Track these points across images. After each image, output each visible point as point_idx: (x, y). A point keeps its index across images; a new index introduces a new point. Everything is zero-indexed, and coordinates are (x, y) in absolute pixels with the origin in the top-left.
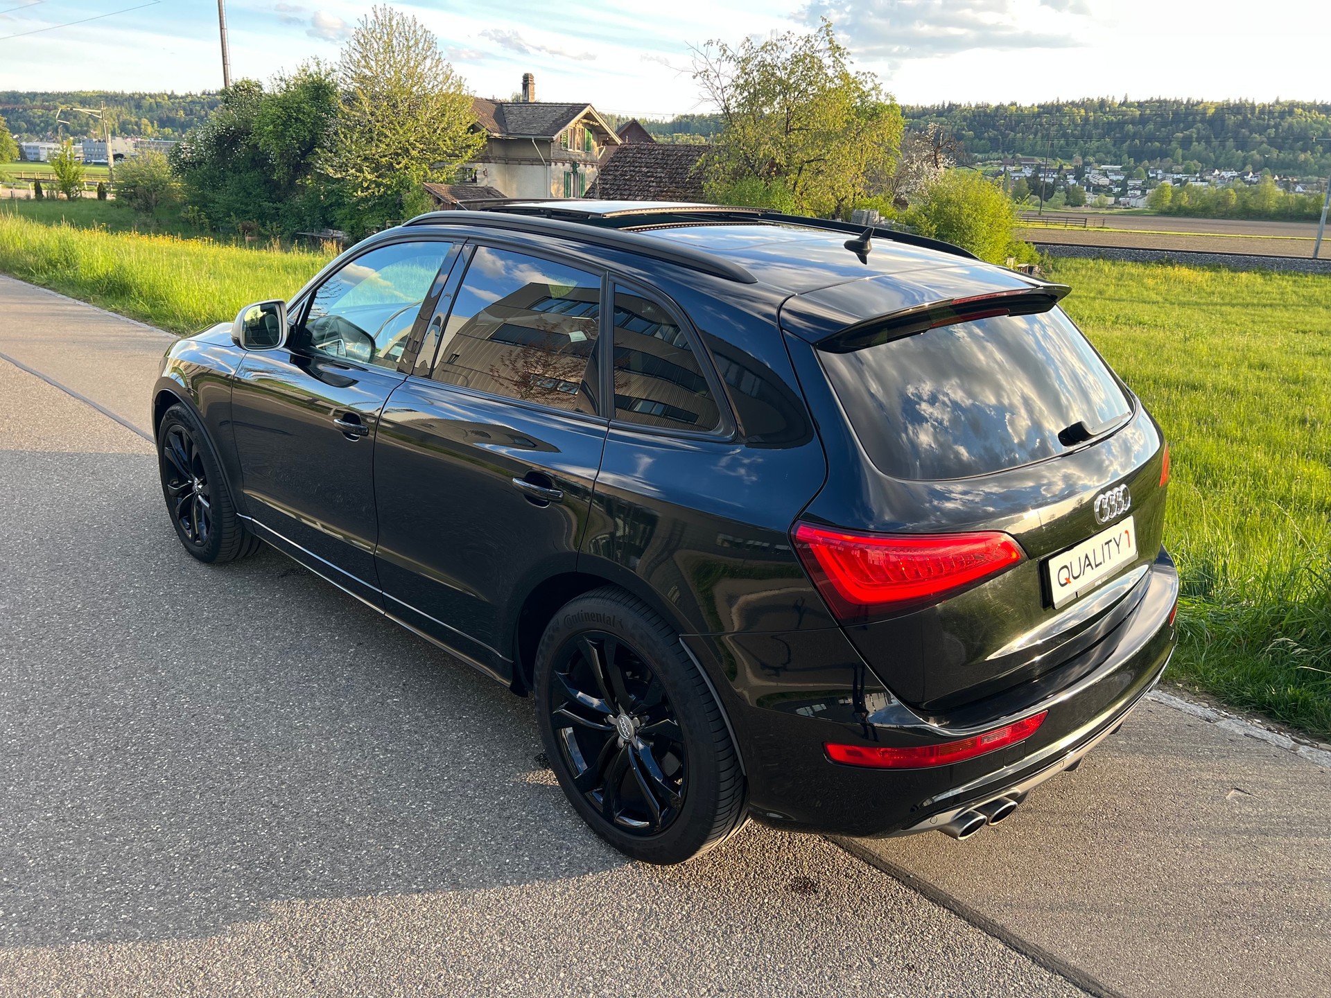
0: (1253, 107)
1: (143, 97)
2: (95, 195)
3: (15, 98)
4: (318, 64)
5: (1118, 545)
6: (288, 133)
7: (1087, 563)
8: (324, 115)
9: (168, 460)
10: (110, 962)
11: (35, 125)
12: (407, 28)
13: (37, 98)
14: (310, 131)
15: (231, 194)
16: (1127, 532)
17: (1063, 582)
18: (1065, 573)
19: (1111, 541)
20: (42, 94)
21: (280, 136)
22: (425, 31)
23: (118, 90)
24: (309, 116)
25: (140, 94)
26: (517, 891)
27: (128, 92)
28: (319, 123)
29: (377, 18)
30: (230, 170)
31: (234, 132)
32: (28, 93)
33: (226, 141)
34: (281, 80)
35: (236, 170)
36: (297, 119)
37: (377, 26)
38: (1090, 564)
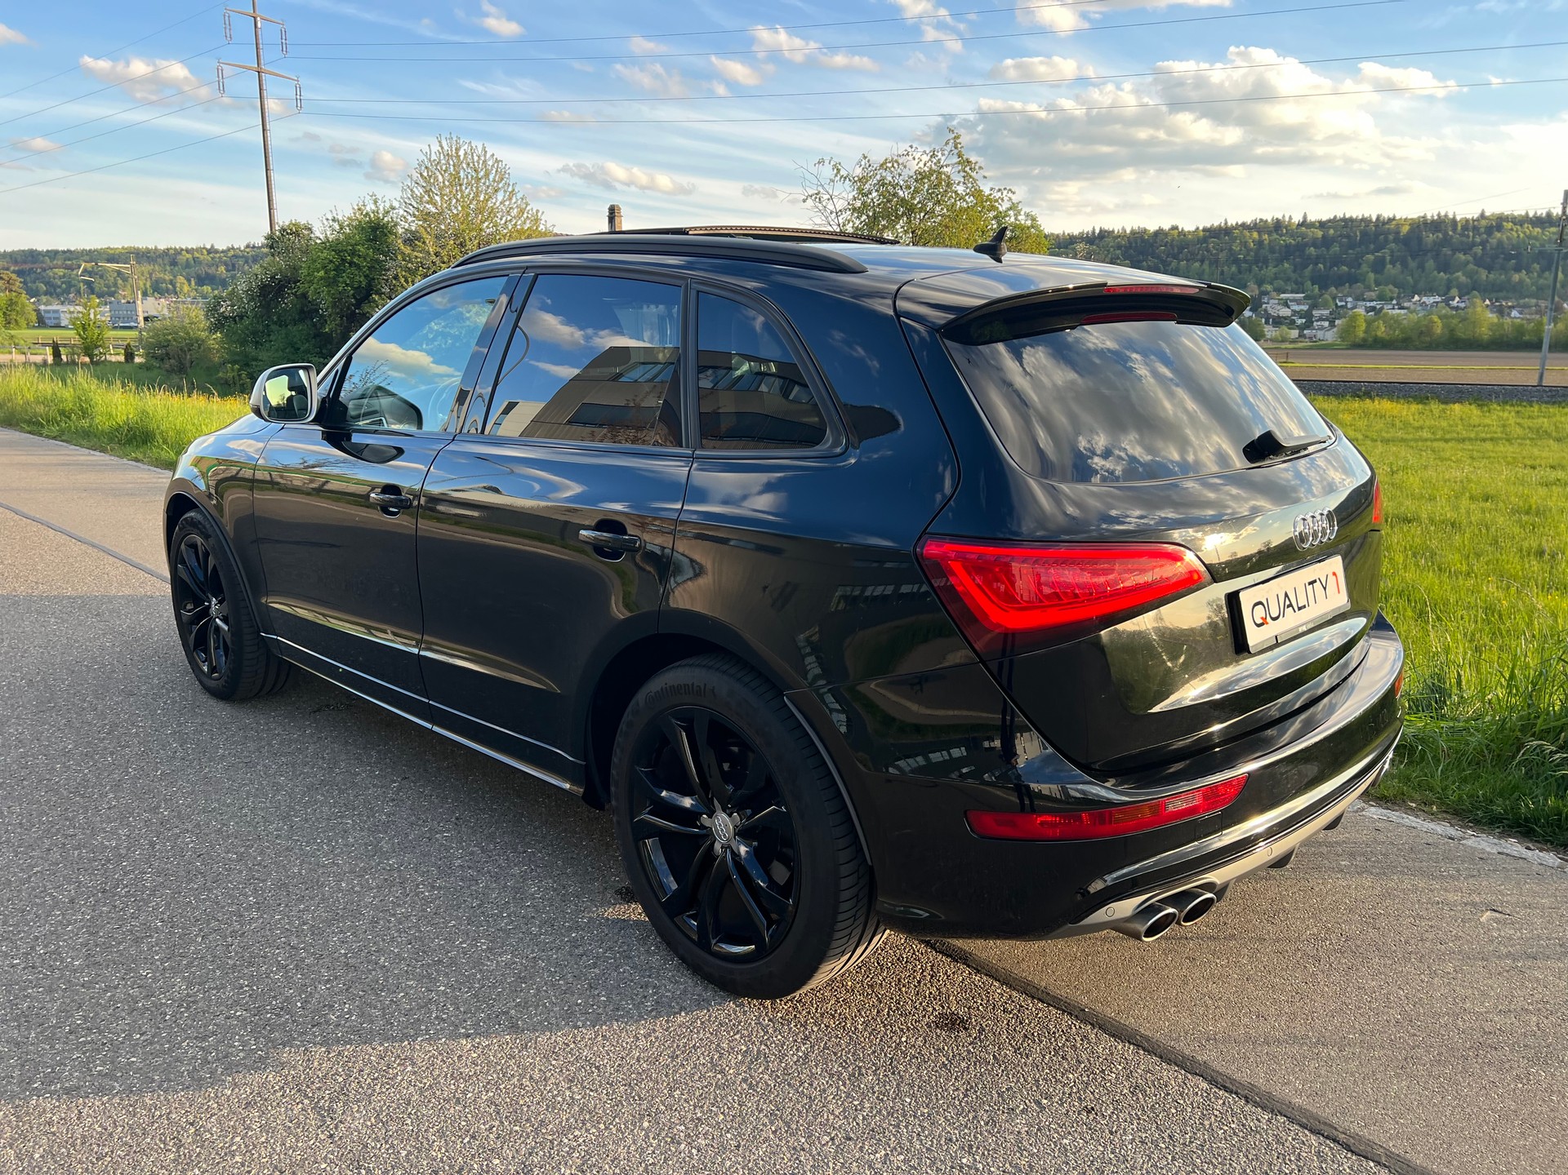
0: (1454, 221)
1: (179, 252)
2: (122, 358)
3: (33, 256)
4: (375, 202)
5: (1325, 589)
6: (341, 279)
7: (1287, 603)
8: (382, 257)
9: (182, 580)
10: (78, 1119)
11: (55, 287)
12: (476, 158)
13: (58, 257)
14: (366, 276)
15: (277, 350)
16: (1334, 574)
17: (1259, 621)
18: (1260, 612)
19: (1315, 581)
20: (64, 252)
21: (331, 282)
22: (497, 161)
23: (151, 246)
24: (365, 259)
25: (175, 249)
26: (590, 1034)
27: (162, 247)
28: (376, 267)
29: (442, 148)
30: (275, 323)
31: (280, 281)
32: (48, 251)
33: (270, 292)
34: (334, 220)
35: (282, 323)
36: (351, 263)
37: (442, 157)
38: (1291, 605)
